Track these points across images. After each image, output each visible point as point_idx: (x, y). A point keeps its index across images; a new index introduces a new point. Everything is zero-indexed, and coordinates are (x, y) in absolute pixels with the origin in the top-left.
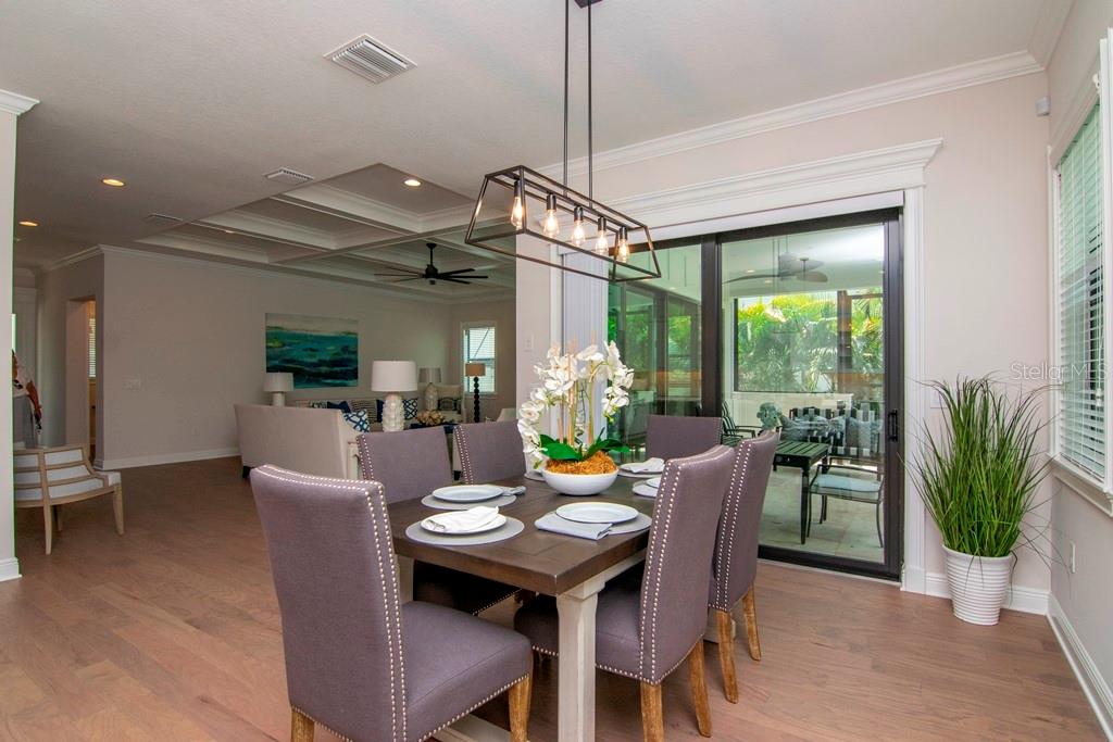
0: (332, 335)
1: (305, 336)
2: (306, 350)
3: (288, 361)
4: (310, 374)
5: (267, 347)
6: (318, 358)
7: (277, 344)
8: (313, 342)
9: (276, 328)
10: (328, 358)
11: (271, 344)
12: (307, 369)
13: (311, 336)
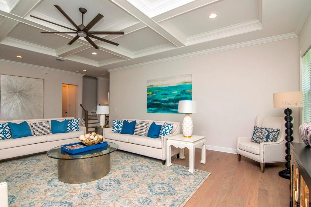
0: (176, 85)
1: (162, 88)
2: (162, 94)
3: (155, 100)
4: (165, 106)
5: (148, 95)
6: (168, 98)
7: (151, 93)
8: (166, 90)
9: (151, 86)
10: (173, 98)
11: (148, 93)
12: (163, 104)
13: (165, 87)
